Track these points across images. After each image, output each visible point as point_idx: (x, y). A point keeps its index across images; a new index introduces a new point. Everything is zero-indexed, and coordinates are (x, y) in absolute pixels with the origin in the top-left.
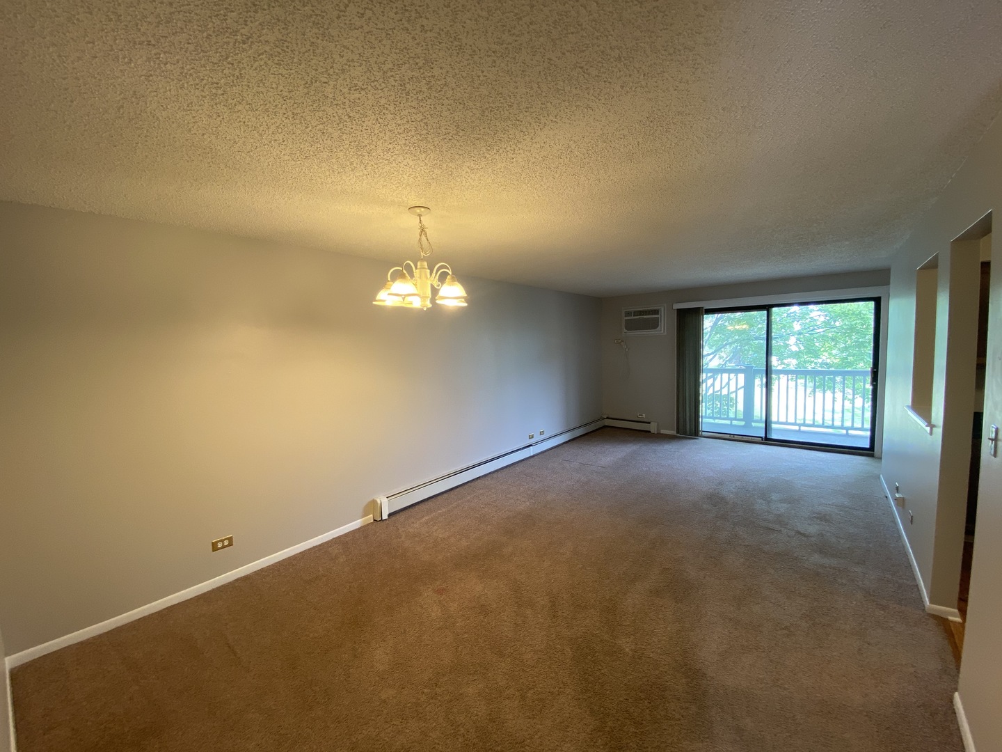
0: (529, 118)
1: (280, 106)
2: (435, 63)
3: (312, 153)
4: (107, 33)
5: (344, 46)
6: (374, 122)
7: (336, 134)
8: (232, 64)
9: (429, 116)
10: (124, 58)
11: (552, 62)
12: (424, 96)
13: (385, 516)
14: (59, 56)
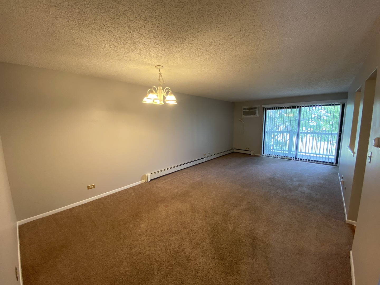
0: (195, 31)
1: (103, 28)
2: (157, 10)
3: (117, 45)
4: (40, 3)
5: (123, 5)
6: (138, 33)
7: (125, 38)
8: (84, 12)
9: (157, 31)
10: (47, 11)
11: (200, 9)
12: (155, 23)
13: (149, 181)
14: (25, 11)
